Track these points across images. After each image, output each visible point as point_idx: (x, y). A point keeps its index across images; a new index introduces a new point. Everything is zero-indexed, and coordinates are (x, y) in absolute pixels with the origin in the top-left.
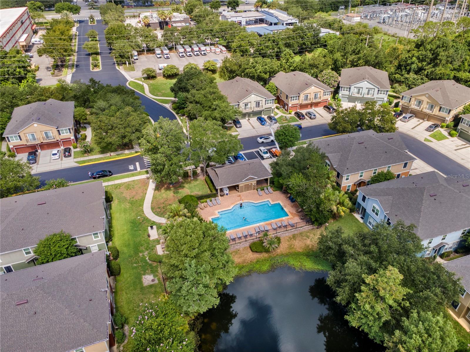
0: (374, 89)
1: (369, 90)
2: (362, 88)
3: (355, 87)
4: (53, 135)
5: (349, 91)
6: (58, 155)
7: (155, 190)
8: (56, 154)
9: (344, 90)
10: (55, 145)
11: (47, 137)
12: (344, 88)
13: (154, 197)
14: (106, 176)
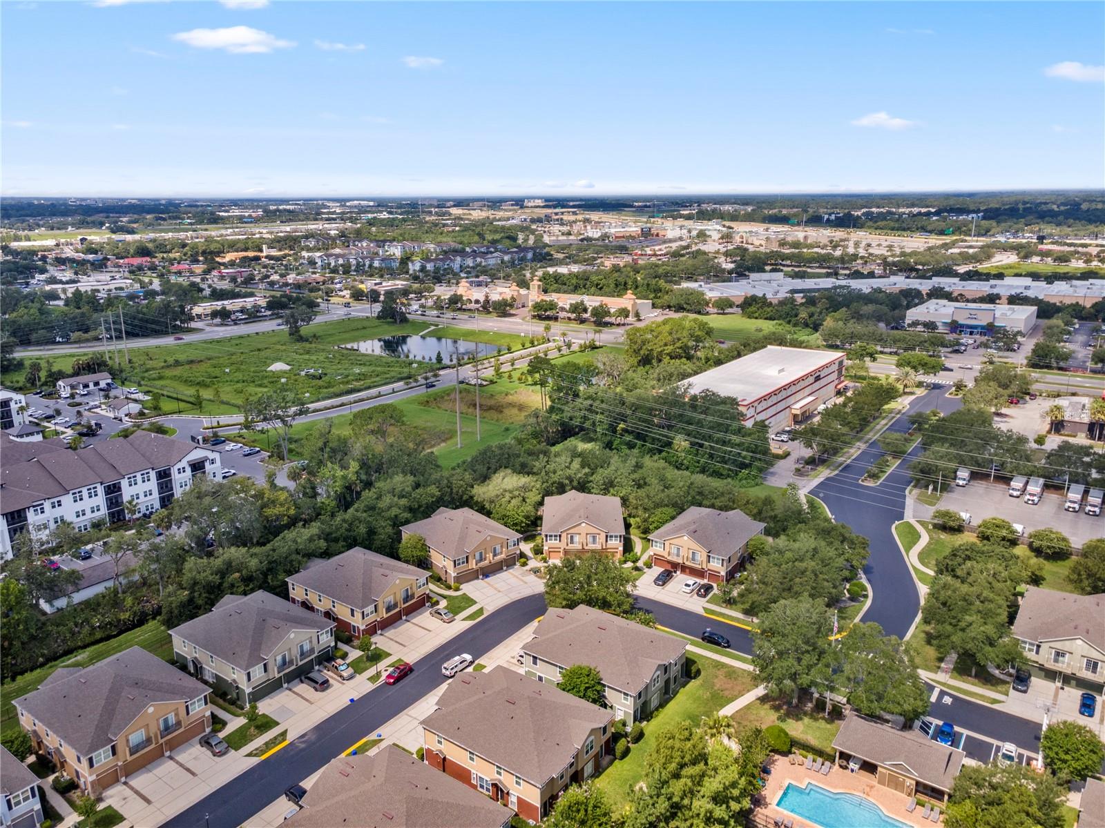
4: (700, 560)
6: (691, 588)
7: (759, 699)
8: (689, 586)
10: (699, 573)
11: (693, 559)
13: (748, 707)
14: (718, 644)
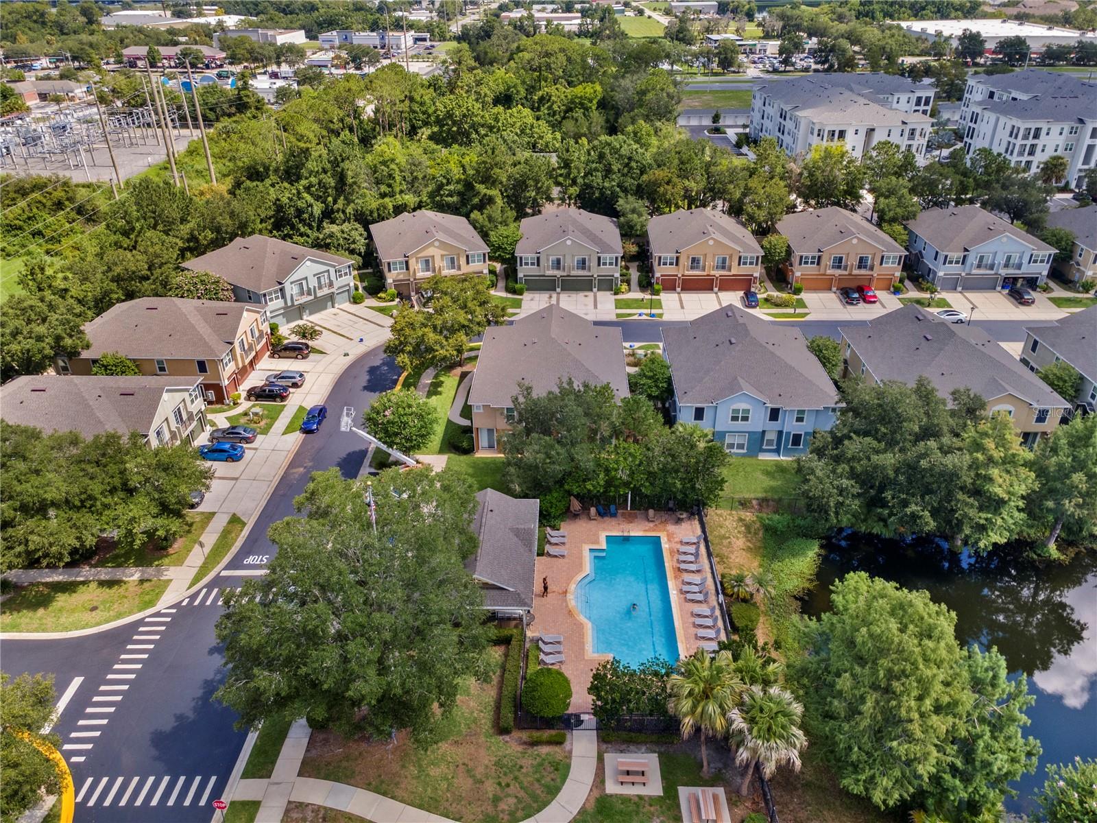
0: (328, 271)
1: (318, 276)
2: (306, 278)
3: (292, 283)
5: (283, 297)
9: (271, 300)
12: (270, 294)
